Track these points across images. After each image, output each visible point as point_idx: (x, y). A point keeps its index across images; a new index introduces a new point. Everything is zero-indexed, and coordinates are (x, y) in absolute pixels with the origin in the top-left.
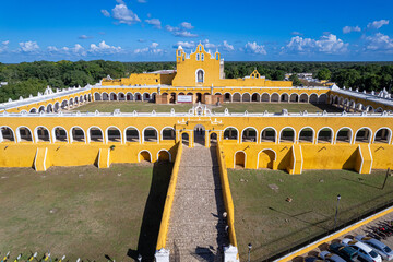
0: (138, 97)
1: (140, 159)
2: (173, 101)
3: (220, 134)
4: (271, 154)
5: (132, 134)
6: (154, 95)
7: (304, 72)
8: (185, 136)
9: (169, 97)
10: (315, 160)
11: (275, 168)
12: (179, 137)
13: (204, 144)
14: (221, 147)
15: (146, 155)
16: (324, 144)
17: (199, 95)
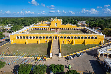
0: (43, 29)
1: (45, 42)
2: (50, 30)
3: (60, 37)
4: (69, 41)
5: (44, 37)
6: (46, 29)
7: (84, 21)
8: (53, 38)
9: (50, 29)
10: (77, 42)
11: (70, 44)
12: (52, 38)
13: (57, 39)
14: (60, 40)
15: (46, 41)
16: (79, 39)
17: (56, 29)
